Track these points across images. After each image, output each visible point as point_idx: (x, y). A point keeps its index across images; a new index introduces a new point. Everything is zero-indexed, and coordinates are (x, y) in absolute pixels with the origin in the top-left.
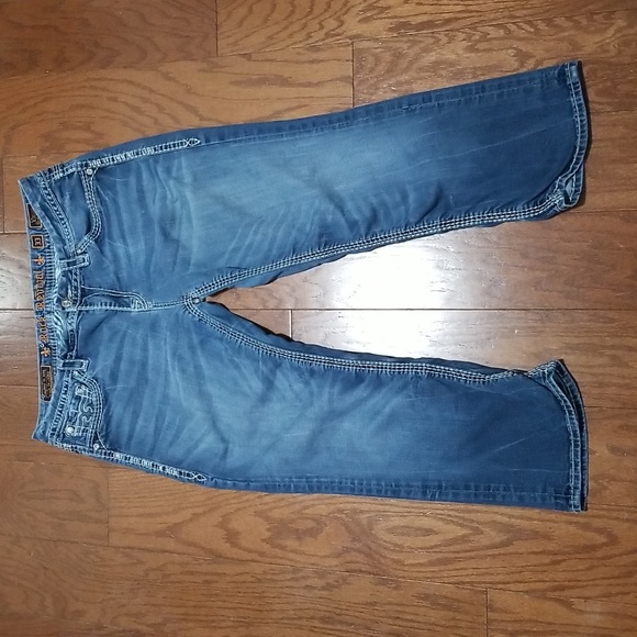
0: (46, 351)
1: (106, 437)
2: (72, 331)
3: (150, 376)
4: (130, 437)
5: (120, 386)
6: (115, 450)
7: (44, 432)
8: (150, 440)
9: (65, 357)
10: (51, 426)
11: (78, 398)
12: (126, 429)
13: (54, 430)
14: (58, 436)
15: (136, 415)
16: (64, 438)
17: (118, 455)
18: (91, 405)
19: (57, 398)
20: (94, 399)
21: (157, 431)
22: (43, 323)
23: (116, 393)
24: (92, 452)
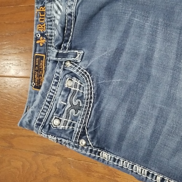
0: (42, 41)
1: (94, 133)
2: (70, 15)
3: (154, 72)
4: (121, 137)
5: (116, 80)
6: (103, 149)
7: (30, 121)
8: (145, 144)
9: (59, 47)
10: (38, 115)
11: (68, 90)
12: (117, 127)
13: (41, 120)
14: (44, 127)
15: (131, 113)
16: (49, 130)
17: (105, 155)
18: (81, 98)
19: (47, 89)
20: (85, 92)
21: (155, 134)
22: (42, 13)
23: (111, 88)
24: (77, 147)
